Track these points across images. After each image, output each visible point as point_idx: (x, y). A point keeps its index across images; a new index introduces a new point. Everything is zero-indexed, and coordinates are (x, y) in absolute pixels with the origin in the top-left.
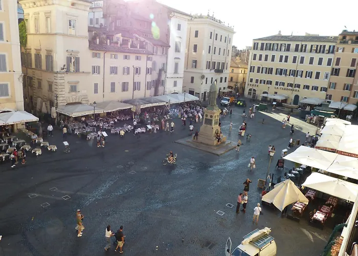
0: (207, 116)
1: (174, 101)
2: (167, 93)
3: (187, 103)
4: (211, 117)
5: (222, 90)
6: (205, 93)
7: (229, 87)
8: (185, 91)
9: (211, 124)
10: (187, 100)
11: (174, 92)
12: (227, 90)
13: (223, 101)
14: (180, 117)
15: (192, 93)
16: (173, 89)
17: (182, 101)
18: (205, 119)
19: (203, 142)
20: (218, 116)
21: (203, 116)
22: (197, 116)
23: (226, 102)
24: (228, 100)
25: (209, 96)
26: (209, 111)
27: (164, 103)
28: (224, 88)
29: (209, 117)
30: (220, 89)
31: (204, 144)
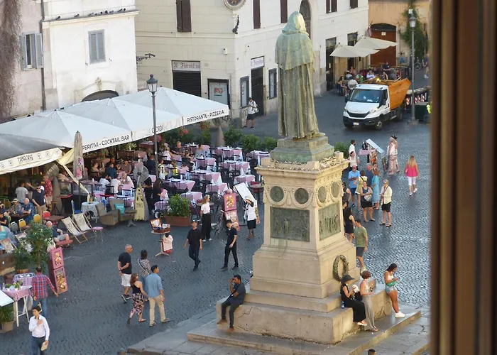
0: (277, 193)
1: (100, 135)
2: (61, 98)
3: (173, 138)
4: (302, 195)
5: (342, 51)
6: (257, 73)
7: (377, 30)
8: (152, 81)
9: (305, 235)
10: (170, 122)
11: (94, 90)
12: (368, 48)
13: (353, 107)
14: (141, 213)
15: (187, 82)
16: (90, 77)
17: (142, 131)
18: (273, 209)
19: (275, 330)
20: (334, 186)
21: (257, 192)
22: (230, 202)
23: (373, 110)
24: (381, 98)
25: (279, 89)
26: (289, 168)
27: (52, 155)
28: (353, 38)
29: (289, 201)
30: (331, 46)
31: (281, 339)
